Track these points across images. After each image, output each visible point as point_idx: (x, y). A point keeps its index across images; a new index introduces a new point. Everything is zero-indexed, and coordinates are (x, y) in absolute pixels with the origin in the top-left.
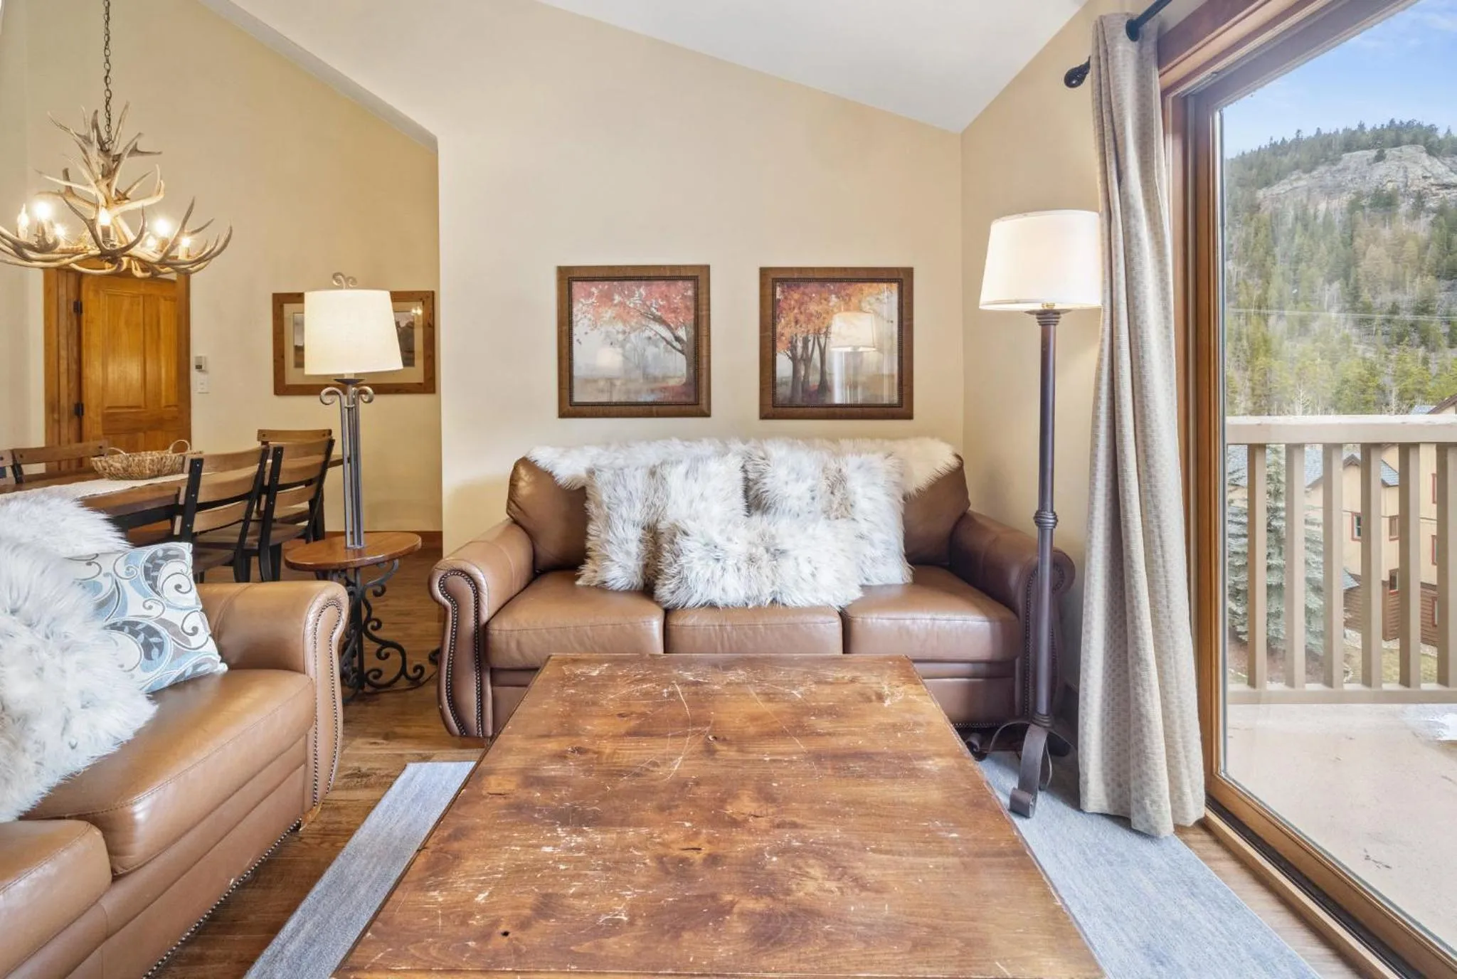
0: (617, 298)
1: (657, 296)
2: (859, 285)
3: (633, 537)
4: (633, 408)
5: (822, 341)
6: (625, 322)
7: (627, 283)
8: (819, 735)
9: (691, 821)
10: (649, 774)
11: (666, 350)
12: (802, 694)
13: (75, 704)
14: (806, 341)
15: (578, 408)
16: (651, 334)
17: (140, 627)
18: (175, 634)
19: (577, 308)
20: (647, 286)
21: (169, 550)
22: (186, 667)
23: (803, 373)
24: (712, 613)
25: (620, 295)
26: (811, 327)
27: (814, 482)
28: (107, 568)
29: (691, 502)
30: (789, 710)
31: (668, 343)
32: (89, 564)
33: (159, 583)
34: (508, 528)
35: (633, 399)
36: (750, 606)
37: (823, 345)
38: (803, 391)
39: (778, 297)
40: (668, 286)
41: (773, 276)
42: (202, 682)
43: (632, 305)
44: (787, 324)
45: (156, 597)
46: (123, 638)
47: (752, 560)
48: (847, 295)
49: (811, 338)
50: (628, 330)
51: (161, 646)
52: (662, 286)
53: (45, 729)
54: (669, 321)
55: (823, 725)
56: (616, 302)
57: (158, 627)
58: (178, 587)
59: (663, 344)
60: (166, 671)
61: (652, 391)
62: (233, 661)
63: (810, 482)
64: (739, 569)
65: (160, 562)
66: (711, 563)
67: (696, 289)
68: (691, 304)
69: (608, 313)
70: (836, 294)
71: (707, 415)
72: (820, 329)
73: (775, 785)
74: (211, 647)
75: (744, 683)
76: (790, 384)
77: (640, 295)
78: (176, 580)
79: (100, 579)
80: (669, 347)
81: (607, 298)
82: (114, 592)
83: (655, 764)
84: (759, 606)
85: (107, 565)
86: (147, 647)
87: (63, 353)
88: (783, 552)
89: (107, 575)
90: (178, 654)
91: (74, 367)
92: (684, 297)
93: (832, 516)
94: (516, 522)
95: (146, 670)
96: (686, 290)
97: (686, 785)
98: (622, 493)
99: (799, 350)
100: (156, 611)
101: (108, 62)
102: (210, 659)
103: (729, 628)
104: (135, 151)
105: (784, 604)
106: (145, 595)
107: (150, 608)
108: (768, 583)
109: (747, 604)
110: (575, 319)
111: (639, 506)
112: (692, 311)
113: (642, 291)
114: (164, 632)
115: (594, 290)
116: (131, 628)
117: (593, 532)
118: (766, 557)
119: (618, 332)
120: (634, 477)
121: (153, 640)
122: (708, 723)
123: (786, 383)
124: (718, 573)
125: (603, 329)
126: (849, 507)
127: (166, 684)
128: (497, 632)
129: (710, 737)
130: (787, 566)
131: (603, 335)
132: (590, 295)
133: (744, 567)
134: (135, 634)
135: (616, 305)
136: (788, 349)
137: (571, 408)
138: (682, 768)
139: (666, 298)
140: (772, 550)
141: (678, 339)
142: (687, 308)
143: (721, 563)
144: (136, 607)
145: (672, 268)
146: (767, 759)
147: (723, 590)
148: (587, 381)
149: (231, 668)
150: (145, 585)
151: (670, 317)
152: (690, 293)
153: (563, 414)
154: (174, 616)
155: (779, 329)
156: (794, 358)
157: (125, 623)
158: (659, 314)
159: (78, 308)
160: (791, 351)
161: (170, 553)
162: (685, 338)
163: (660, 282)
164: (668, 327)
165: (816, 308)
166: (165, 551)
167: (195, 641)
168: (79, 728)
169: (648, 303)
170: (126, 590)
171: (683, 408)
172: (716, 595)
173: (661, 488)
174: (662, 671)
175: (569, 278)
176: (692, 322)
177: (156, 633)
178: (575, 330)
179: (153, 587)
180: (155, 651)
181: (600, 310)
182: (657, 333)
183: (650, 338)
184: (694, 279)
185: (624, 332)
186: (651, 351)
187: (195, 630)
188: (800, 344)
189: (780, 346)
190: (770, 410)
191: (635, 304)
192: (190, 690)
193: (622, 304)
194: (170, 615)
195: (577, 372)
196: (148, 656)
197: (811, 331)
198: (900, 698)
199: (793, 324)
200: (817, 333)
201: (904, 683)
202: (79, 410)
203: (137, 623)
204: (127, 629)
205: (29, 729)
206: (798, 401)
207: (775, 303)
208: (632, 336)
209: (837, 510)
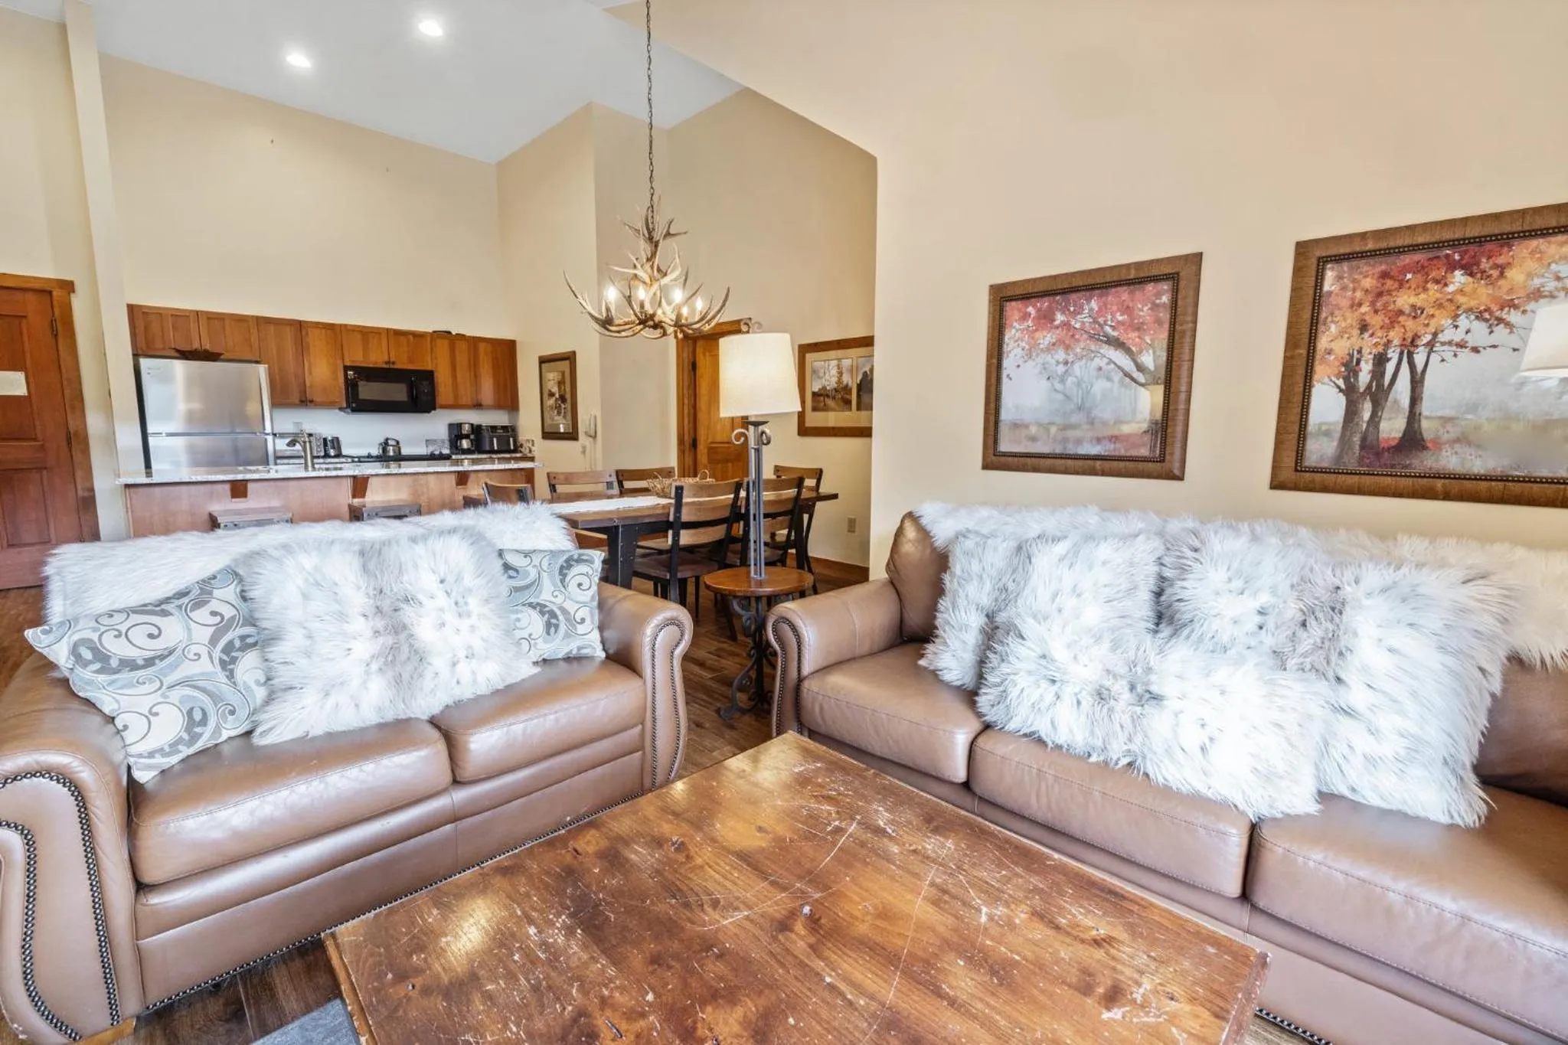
0: (1060, 318)
1: (1115, 308)
2: (1534, 243)
3: (974, 625)
4: (1070, 462)
5: (1419, 359)
6: (1067, 348)
7: (1074, 296)
8: (939, 994)
9: (657, 995)
10: (697, 910)
11: (1121, 382)
12: (991, 918)
13: (462, 654)
14: (1380, 360)
15: (1003, 459)
16: (1103, 363)
17: (547, 609)
18: (567, 620)
19: (1010, 335)
20: (1100, 296)
21: (583, 555)
22: (572, 647)
23: (1366, 415)
24: (1036, 749)
25: (1063, 313)
26: (1395, 336)
27: (1273, 600)
28: (536, 562)
29: (1055, 595)
30: (941, 929)
31: (1127, 375)
32: (525, 557)
33: (568, 579)
34: (884, 585)
35: (1071, 449)
36: (1093, 759)
37: (1420, 367)
38: (1363, 447)
39: (1326, 287)
40: (1131, 292)
41: (1319, 253)
42: (584, 662)
43: (1078, 326)
44: (1342, 333)
45: (563, 589)
46: (534, 615)
47: (1101, 695)
48: (1496, 266)
49: (1393, 355)
50: (1071, 358)
51: (557, 626)
52: (1124, 294)
53: (438, 664)
54: (1129, 343)
55: (962, 980)
56: (1057, 323)
57: (558, 613)
58: (580, 585)
59: (1118, 376)
60: (558, 647)
61: (1099, 440)
62: (611, 651)
63: (1264, 599)
64: (1079, 703)
65: (573, 563)
66: (1044, 684)
67: (1175, 292)
68: (1165, 316)
69: (1046, 338)
70: (1463, 267)
71: (1181, 478)
72: (1416, 337)
73: (791, 1021)
74: (595, 636)
75: (934, 861)
76: (1337, 435)
77: (1091, 310)
78: (579, 579)
79: (530, 568)
80: (1128, 380)
81: (1045, 319)
82: (535, 580)
83: (715, 904)
84: (1106, 763)
85: (536, 561)
86: (548, 625)
87: (686, 401)
88: (1156, 698)
89: (535, 566)
90: (567, 636)
91: (692, 411)
92: (1155, 307)
93: (1292, 663)
94: (892, 583)
95: (545, 642)
96: (1158, 295)
97: (709, 948)
98: (975, 567)
99: (1364, 377)
100: (559, 601)
101: (651, 163)
102: (590, 645)
103: (1051, 779)
104: (668, 234)
105: (1147, 775)
106: (555, 585)
107: (557, 596)
108: (1122, 737)
109: (1090, 755)
110: (1006, 348)
111: (988, 586)
112: (1166, 326)
113: (1094, 304)
114: (561, 617)
115: (1030, 309)
116: (541, 608)
117: (942, 609)
118: (1127, 696)
119: (1058, 363)
120: (996, 549)
121: (554, 621)
122: (827, 888)
123: (1327, 434)
124: (1049, 697)
125: (1040, 360)
126: (1334, 658)
127: (560, 656)
128: (805, 690)
129: (807, 910)
130: (1158, 722)
131: (1039, 367)
132: (1025, 316)
133: (1087, 701)
134: (542, 613)
135: (1057, 327)
136: (1338, 376)
137: (994, 458)
138: (730, 927)
139: (1127, 310)
140: (1140, 689)
141: (1140, 368)
142: (1159, 322)
143: (1055, 688)
144: (547, 594)
145: (1139, 265)
146: (828, 980)
147: (1052, 723)
148: (1016, 426)
149: (608, 657)
150: (558, 578)
151: (1131, 338)
152: (1165, 299)
153: (987, 466)
154: (571, 607)
155: (1323, 343)
156: (1349, 390)
157: (538, 604)
158: (1115, 334)
159: (694, 366)
160: (1346, 379)
161: (584, 557)
162: (1151, 366)
163: (1119, 289)
164: (1128, 351)
165: (1413, 300)
166: (580, 555)
167: (581, 629)
168: (464, 669)
169: (1101, 320)
170: (544, 581)
171: (1141, 466)
172: (1043, 729)
173: (1020, 569)
174: (864, 797)
175: (1003, 297)
176: (1165, 346)
177: (555, 616)
178: (1006, 363)
179: (562, 581)
180: (553, 629)
181: (1038, 335)
182: (1111, 361)
183: (1100, 369)
184: (1173, 278)
185: (1066, 363)
186: (1100, 386)
187: (583, 620)
188: (1366, 368)
189: (1320, 370)
190: (1287, 474)
191: (1083, 323)
192: (575, 665)
193: (1066, 325)
194: (568, 605)
195: (1005, 415)
196: (548, 633)
197: (1396, 342)
198: (1151, 1020)
199: (1356, 332)
200: (1409, 346)
201: (1193, 1000)
202: (694, 444)
203: (545, 606)
204: (538, 609)
205: (429, 664)
206: (1351, 462)
207: (1318, 300)
208: (1076, 367)
209: (1305, 655)
